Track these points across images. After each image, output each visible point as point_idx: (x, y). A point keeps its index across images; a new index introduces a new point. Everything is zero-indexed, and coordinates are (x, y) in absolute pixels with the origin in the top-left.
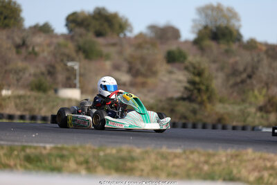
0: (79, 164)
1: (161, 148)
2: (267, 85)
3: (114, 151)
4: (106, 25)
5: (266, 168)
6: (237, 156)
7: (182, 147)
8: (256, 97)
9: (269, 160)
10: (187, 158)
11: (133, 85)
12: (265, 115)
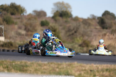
0: (4, 68)
1: (39, 61)
2: (83, 36)
3: (19, 63)
4: (15, 10)
5: (82, 70)
6: (70, 65)
7: (48, 61)
8: (78, 41)
9: (84, 67)
10: (50, 66)
11: (27, 35)
12: (82, 48)
